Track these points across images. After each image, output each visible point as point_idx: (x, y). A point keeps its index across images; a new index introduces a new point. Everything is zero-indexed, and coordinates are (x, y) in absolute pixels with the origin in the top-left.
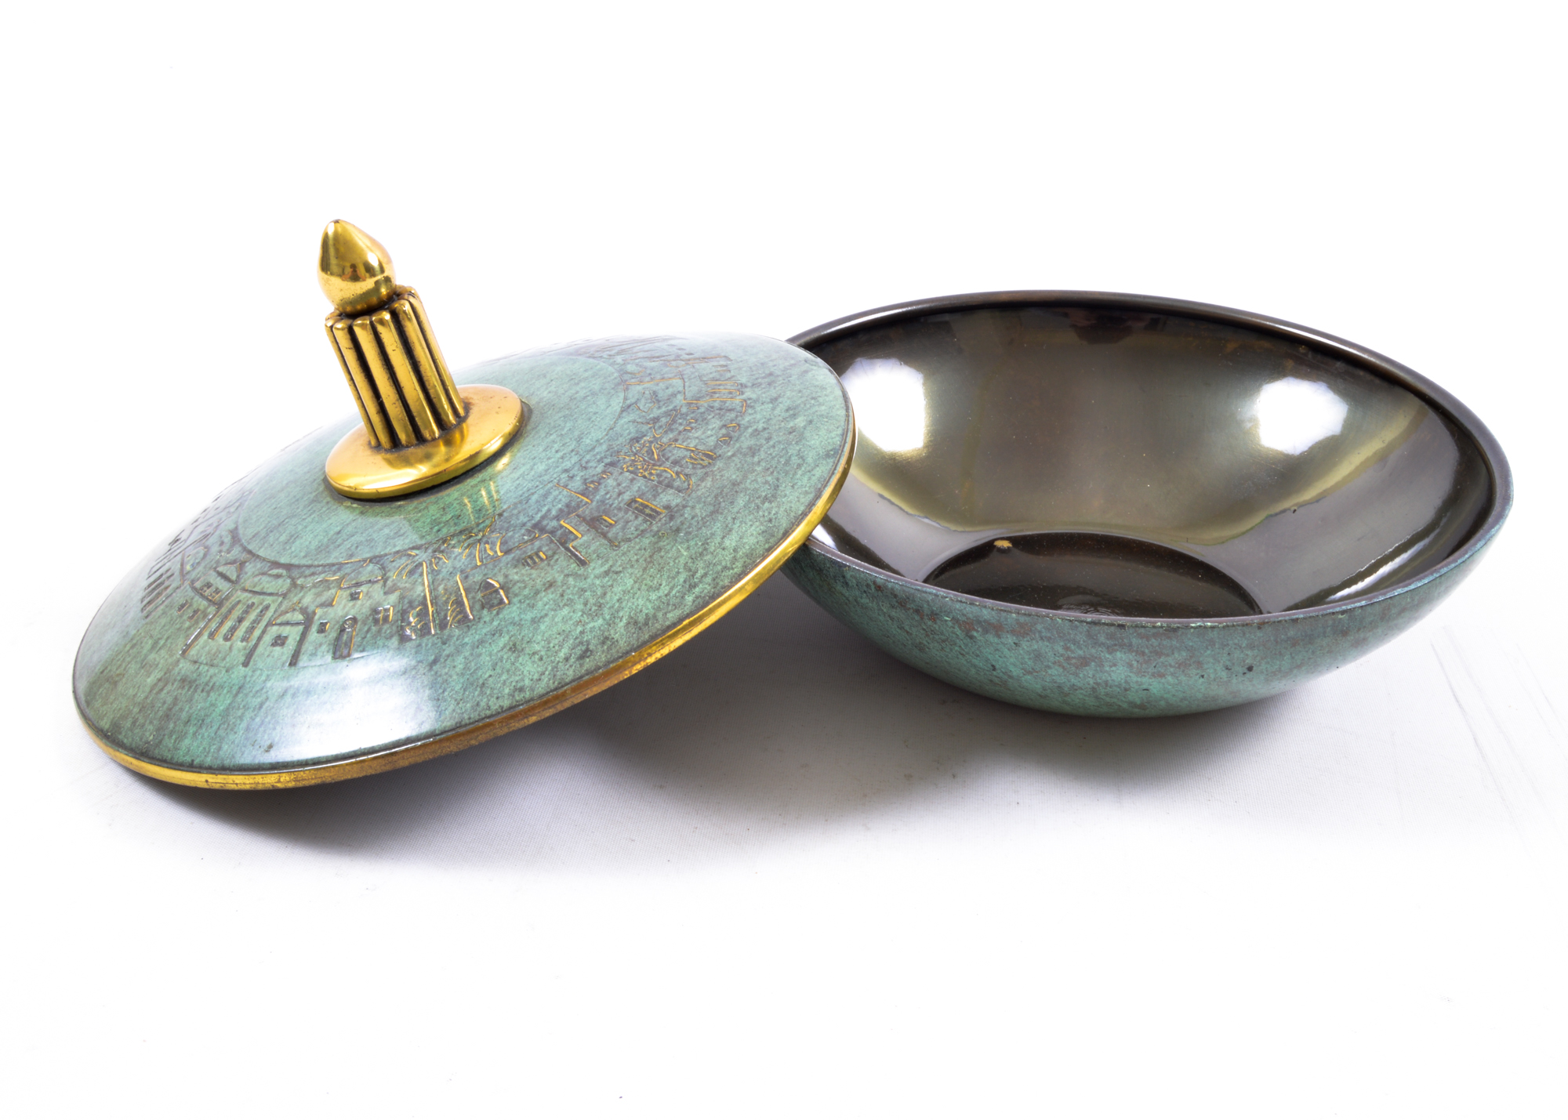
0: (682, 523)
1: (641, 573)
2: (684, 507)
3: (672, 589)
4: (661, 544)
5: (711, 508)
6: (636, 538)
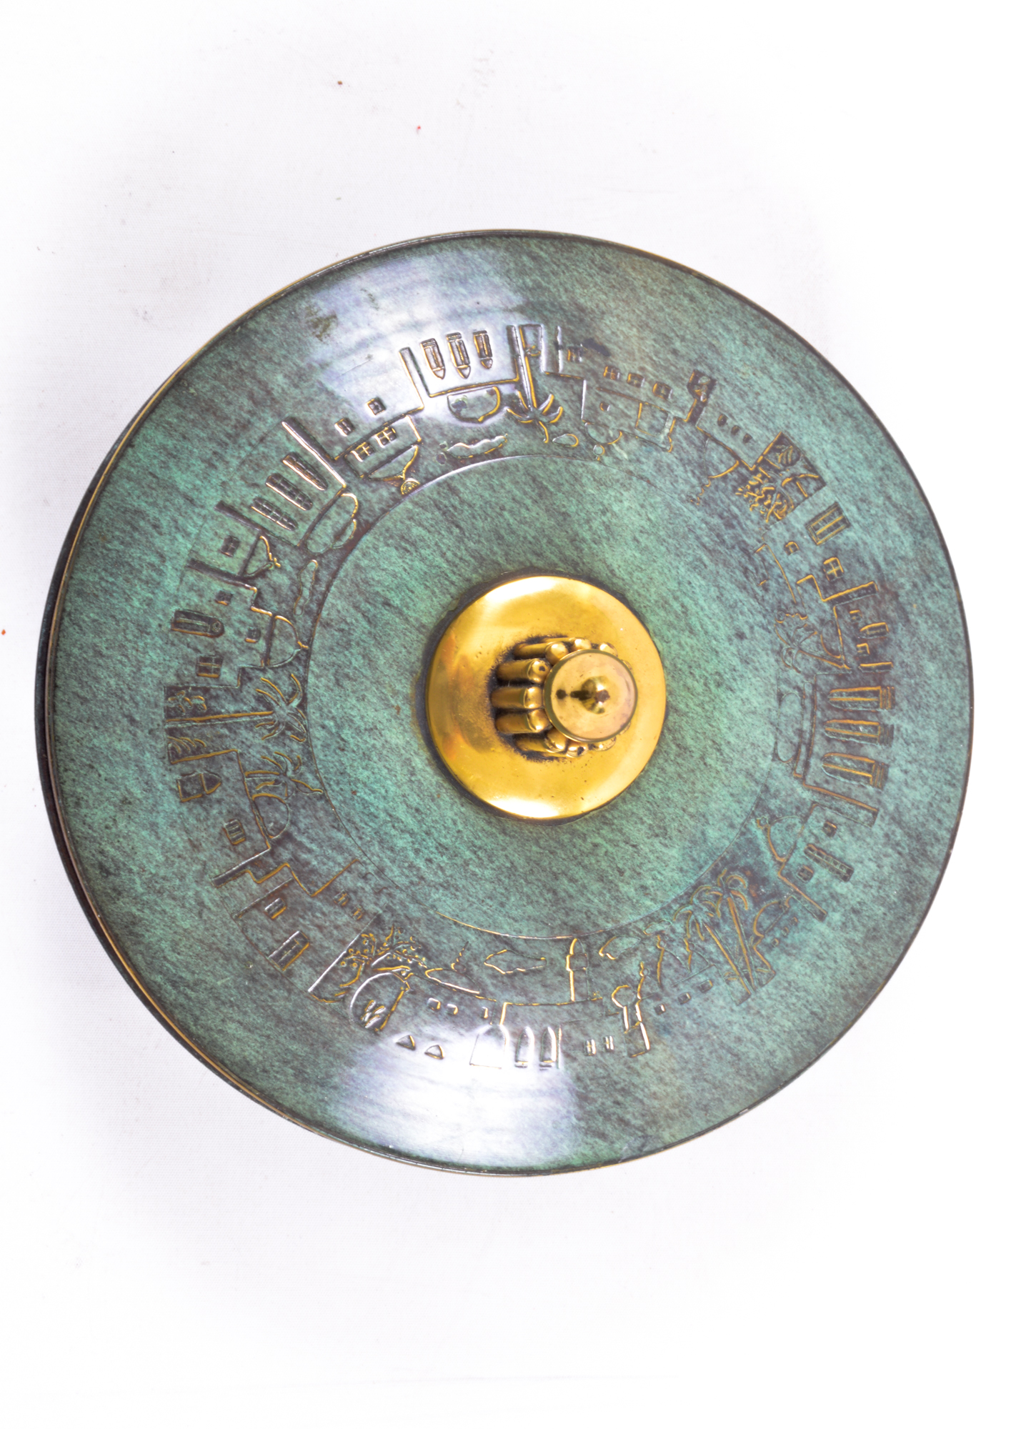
0: (264, 986)
1: (196, 937)
2: (289, 991)
3: (173, 964)
4: (235, 962)
5: (286, 1016)
6: (247, 938)
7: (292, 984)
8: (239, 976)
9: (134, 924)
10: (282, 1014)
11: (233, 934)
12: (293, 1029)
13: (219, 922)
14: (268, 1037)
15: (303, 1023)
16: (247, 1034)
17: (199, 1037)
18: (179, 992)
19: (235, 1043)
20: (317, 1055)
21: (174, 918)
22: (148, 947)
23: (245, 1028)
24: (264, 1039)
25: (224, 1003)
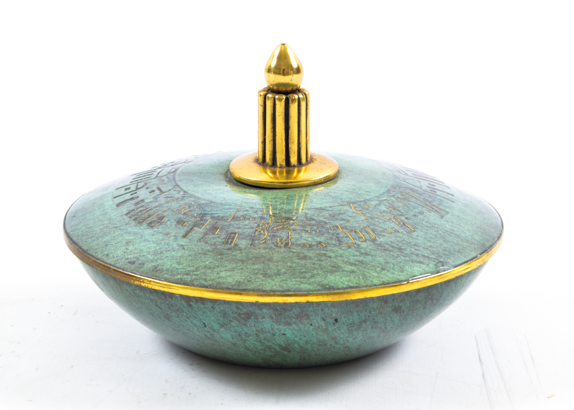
0: (227, 254)
1: (186, 255)
2: (240, 250)
3: (182, 269)
4: (210, 253)
5: (245, 259)
6: (209, 244)
7: (240, 247)
8: (214, 256)
9: (156, 268)
10: (242, 259)
11: (202, 246)
12: (251, 261)
13: (193, 246)
14: (242, 269)
15: (254, 257)
16: (231, 273)
17: (211, 285)
18: (191, 275)
19: (228, 278)
20: (268, 265)
21: (173, 255)
22: (167, 270)
23: (229, 271)
24: (241, 271)
25: (214, 268)
